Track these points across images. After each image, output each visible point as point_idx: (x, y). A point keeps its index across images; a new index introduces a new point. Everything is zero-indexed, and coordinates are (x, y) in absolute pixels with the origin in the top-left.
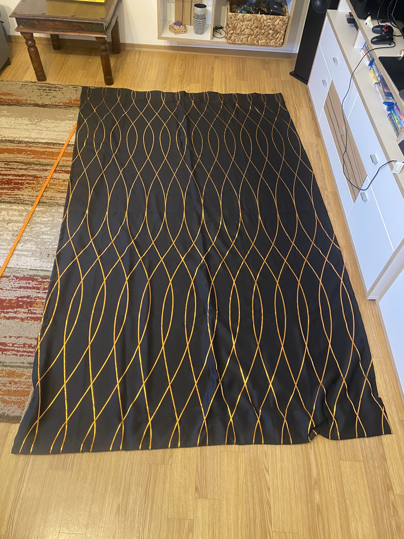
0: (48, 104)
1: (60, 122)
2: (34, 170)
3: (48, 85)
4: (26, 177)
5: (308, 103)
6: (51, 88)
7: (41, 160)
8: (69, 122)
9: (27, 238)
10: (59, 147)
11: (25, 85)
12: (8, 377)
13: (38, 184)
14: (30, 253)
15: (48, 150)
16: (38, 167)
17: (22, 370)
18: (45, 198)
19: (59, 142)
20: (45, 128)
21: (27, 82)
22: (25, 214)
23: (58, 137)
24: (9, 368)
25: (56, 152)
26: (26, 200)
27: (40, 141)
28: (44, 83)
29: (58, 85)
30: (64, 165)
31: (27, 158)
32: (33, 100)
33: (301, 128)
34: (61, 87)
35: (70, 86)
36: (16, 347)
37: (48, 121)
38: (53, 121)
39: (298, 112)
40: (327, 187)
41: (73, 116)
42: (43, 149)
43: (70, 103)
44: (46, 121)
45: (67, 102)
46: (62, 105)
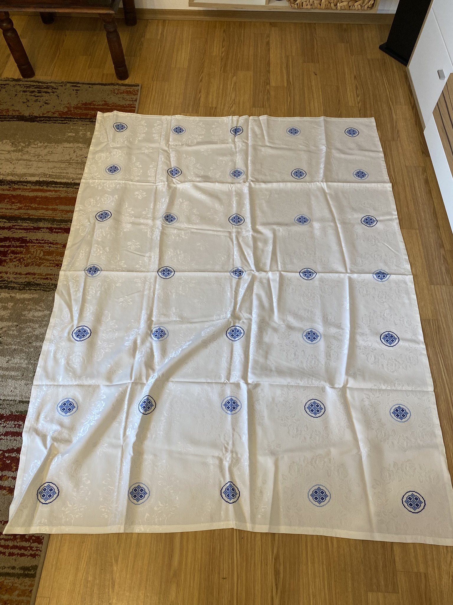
0: (38, 115)
1: (56, 146)
2: (22, 229)
3: (37, 84)
4: (10, 241)
5: (408, 98)
6: (42, 88)
7: (31, 212)
8: (68, 145)
9: (14, 347)
10: (56, 189)
11: (4, 85)
13: (29, 253)
14: (19, 373)
15: (39, 194)
16: (26, 225)
17: (13, 580)
18: (38, 277)
19: (55, 180)
20: (34, 157)
21: (8, 80)
22: (10, 305)
23: (54, 171)
25: (51, 196)
26: (12, 281)
27: (30, 179)
28: (31, 81)
29: (51, 82)
30: (63, 218)
31: (11, 209)
32: (17, 111)
33: (400, 141)
34: (55, 87)
37: (39, 144)
38: (46, 144)
40: (442, 242)
41: (74, 135)
42: (32, 192)
43: (68, 113)
44: (36, 144)
45: (64, 112)
46: (58, 116)
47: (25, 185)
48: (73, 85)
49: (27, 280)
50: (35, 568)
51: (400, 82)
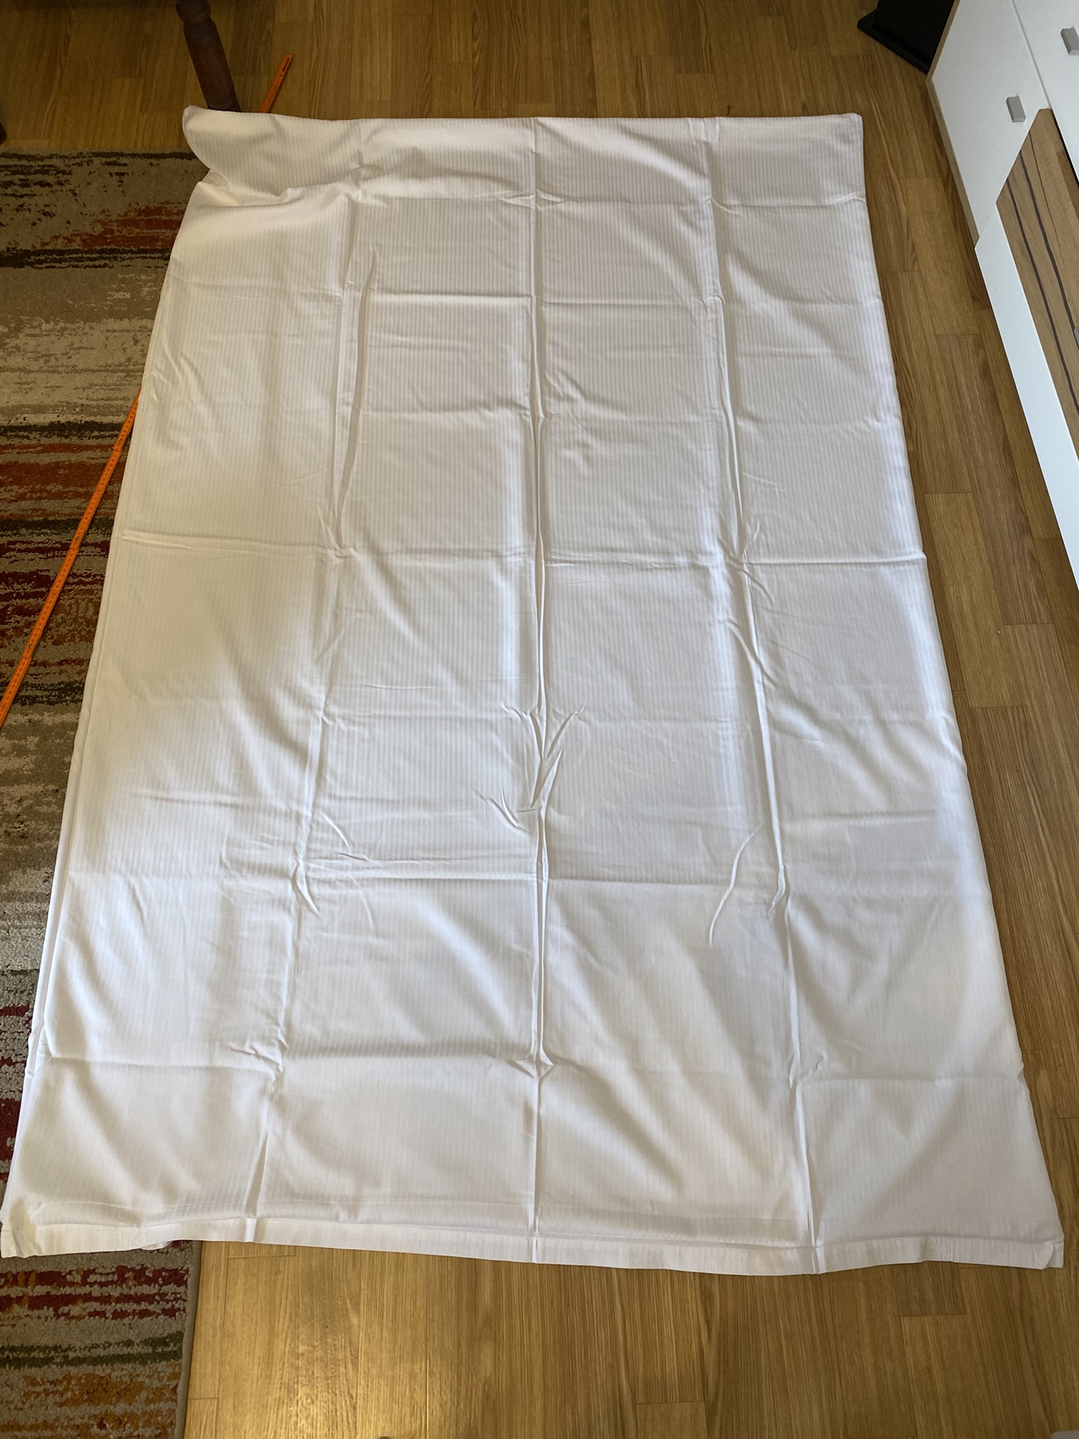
0: (30, 248)
1: (87, 329)
2: (32, 551)
3: (16, 162)
4: (7, 584)
5: (933, 157)
6: (30, 174)
7: (49, 505)
8: (117, 325)
10: (101, 441)
12: (91, 1401)
15: (64, 457)
16: (42, 538)
17: (131, 1370)
19: (98, 419)
20: (37, 359)
22: (32, 741)
23: (91, 396)
24: (89, 1369)
25: (93, 462)
27: (33, 419)
29: (51, 157)
33: (920, 271)
34: (62, 167)
35: (95, 159)
36: (95, 1282)
37: (44, 326)
38: (61, 324)
39: (900, 199)
40: (1027, 519)
42: (45, 454)
43: (106, 238)
44: (36, 327)
45: (95, 234)
46: (80, 248)
47: (24, 437)
48: (108, 160)
49: (64, 678)
50: (178, 1337)
51: (912, 115)
